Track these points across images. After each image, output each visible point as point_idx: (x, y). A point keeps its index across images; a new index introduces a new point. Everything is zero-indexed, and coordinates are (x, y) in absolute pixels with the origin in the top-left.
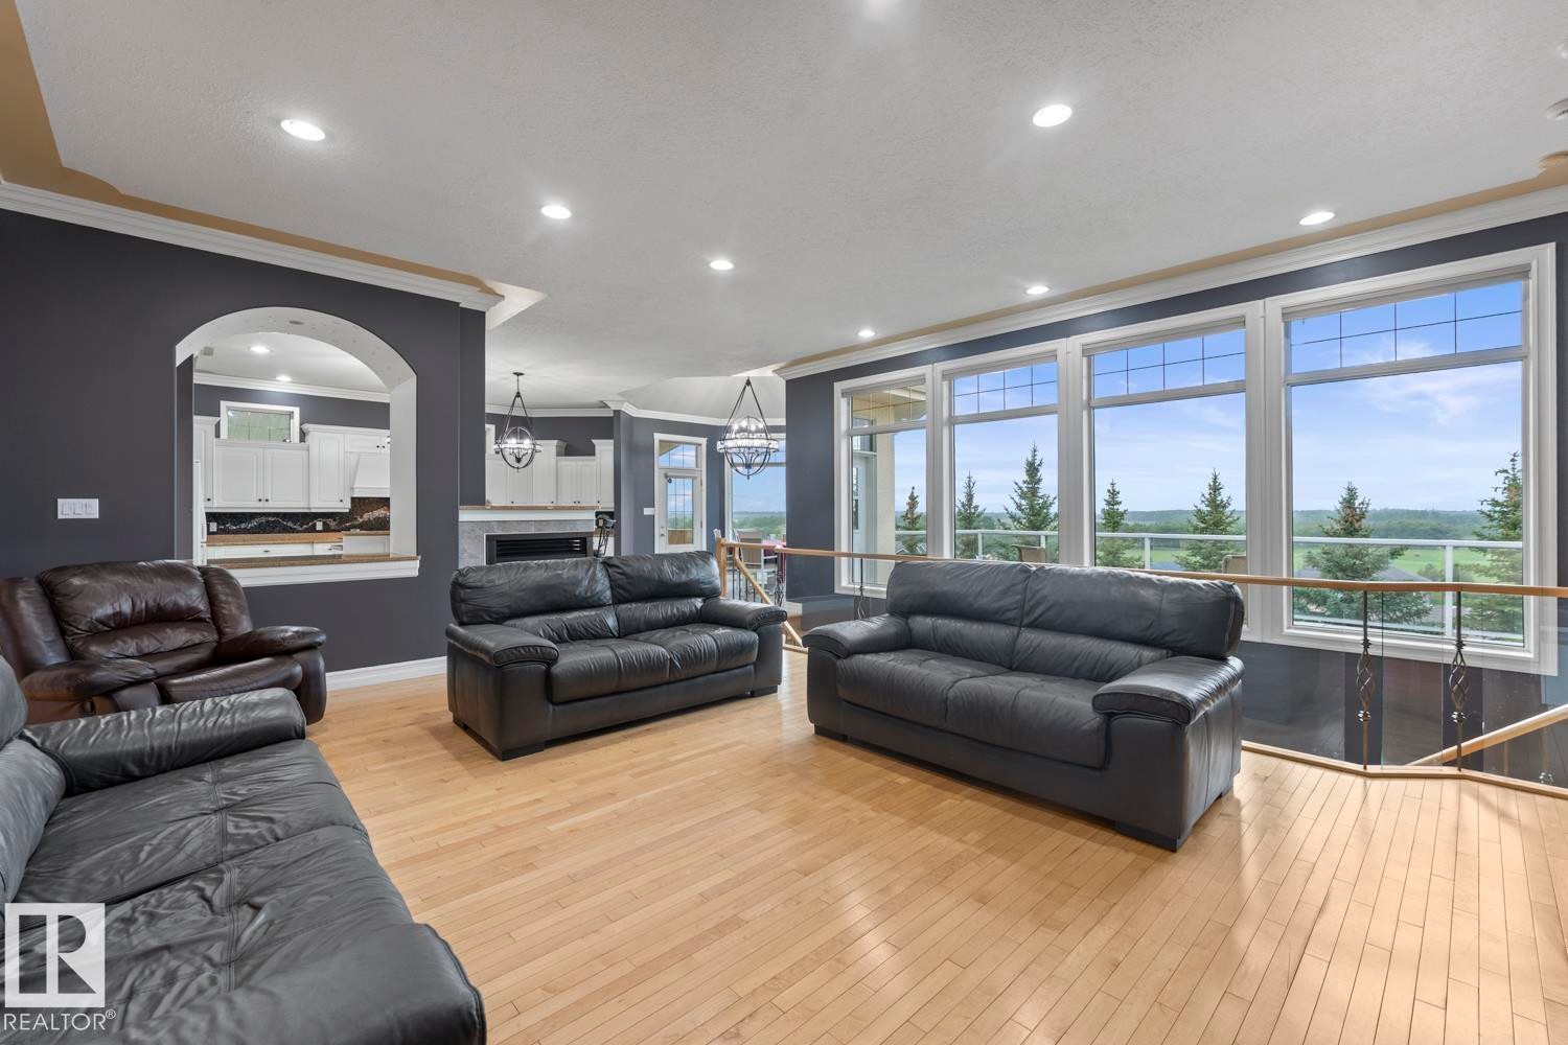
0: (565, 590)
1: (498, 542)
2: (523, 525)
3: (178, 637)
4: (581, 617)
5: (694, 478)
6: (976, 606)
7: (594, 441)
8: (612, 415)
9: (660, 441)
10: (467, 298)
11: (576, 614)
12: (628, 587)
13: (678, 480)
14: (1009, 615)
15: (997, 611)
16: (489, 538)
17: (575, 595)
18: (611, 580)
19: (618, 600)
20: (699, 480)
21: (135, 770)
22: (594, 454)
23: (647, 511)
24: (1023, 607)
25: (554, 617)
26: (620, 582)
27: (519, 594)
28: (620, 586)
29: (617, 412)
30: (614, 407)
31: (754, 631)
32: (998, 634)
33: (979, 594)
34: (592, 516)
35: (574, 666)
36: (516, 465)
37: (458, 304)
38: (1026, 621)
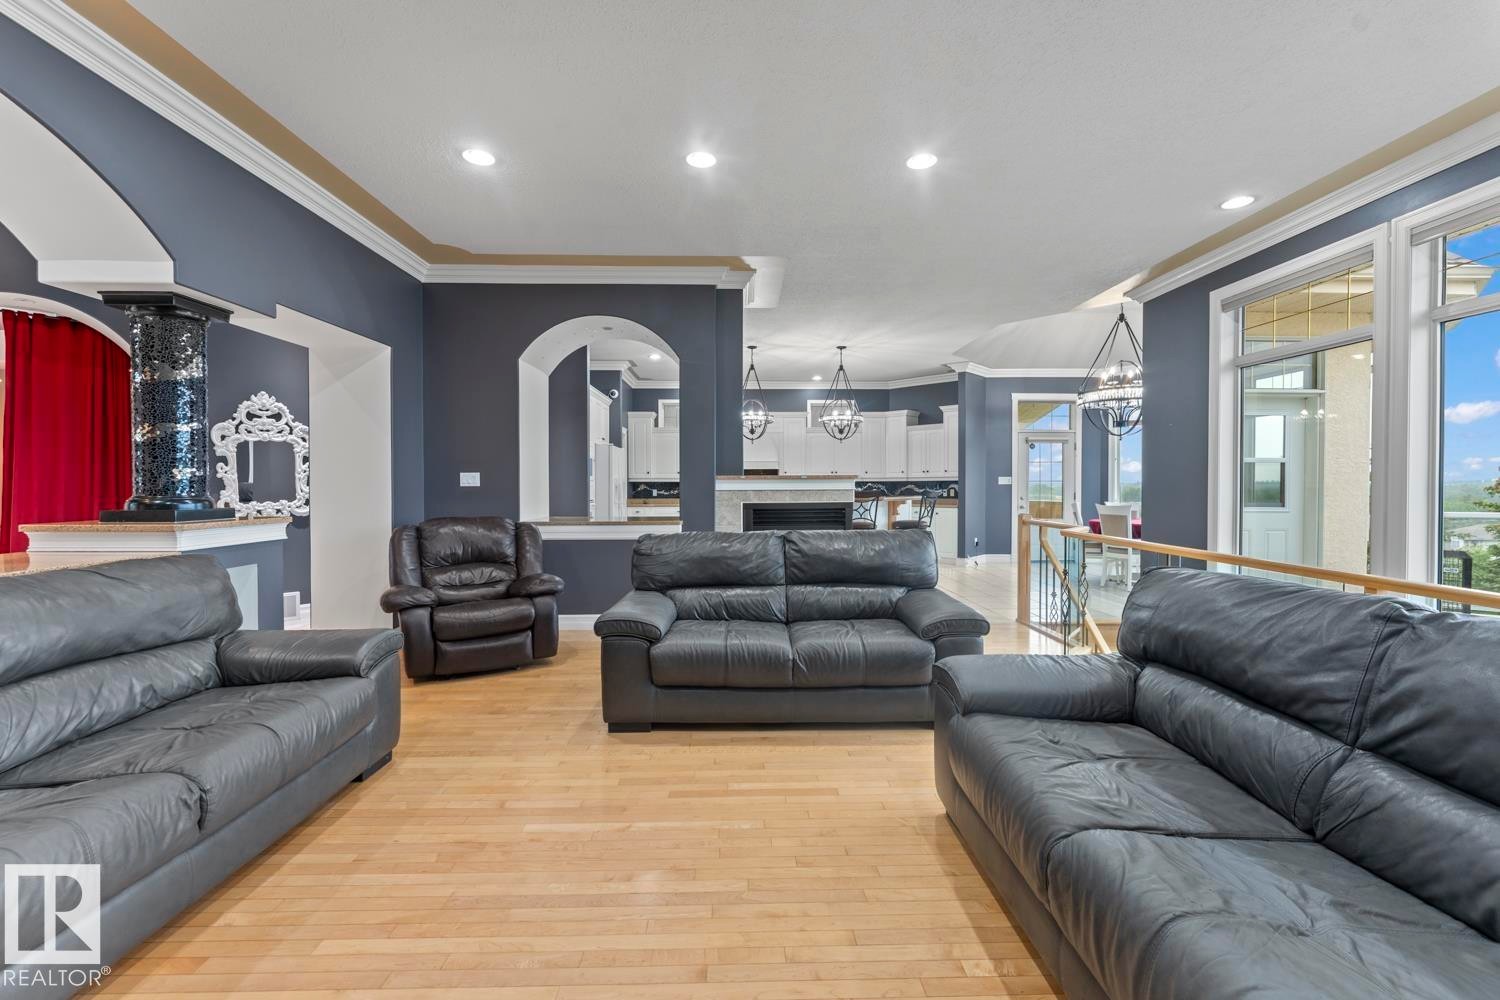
0: (728, 565)
1: (754, 510)
2: (778, 494)
3: (489, 572)
4: (742, 596)
5: (1064, 442)
6: (1251, 675)
7: (942, 408)
8: (957, 379)
9: (1020, 402)
10: (722, 279)
11: (739, 591)
12: (805, 568)
13: (1043, 445)
14: (1325, 712)
15: (1296, 697)
16: (746, 506)
17: (739, 572)
18: (785, 557)
19: (792, 581)
20: (1071, 444)
21: (257, 678)
22: (941, 421)
23: (1003, 481)
24: (1365, 702)
25: (714, 592)
26: (794, 561)
27: (682, 565)
28: (795, 566)
29: (962, 375)
30: (959, 369)
31: (933, 641)
32: (1296, 744)
33: (1262, 652)
34: (851, 486)
35: (675, 649)
36: (838, 435)
37: (714, 287)
38: (1369, 736)
